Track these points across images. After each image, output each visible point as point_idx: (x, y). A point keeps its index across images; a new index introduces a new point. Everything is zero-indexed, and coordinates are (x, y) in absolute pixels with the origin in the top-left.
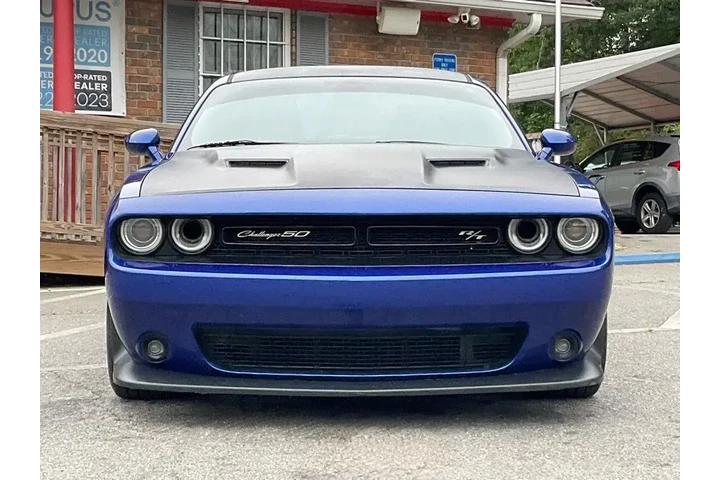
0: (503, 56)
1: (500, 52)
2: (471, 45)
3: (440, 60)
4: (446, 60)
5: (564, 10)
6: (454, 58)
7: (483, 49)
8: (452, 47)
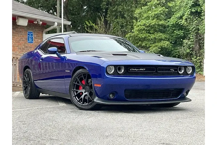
0: (45, 33)
1: (44, 32)
2: (37, 30)
3: (29, 33)
4: (31, 33)
5: (64, 22)
6: (32, 33)
7: (39, 31)
8: (32, 30)
